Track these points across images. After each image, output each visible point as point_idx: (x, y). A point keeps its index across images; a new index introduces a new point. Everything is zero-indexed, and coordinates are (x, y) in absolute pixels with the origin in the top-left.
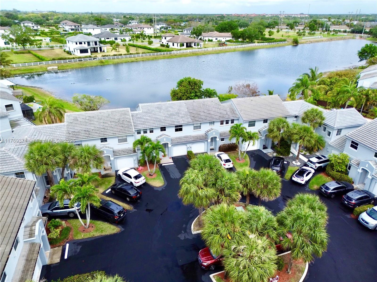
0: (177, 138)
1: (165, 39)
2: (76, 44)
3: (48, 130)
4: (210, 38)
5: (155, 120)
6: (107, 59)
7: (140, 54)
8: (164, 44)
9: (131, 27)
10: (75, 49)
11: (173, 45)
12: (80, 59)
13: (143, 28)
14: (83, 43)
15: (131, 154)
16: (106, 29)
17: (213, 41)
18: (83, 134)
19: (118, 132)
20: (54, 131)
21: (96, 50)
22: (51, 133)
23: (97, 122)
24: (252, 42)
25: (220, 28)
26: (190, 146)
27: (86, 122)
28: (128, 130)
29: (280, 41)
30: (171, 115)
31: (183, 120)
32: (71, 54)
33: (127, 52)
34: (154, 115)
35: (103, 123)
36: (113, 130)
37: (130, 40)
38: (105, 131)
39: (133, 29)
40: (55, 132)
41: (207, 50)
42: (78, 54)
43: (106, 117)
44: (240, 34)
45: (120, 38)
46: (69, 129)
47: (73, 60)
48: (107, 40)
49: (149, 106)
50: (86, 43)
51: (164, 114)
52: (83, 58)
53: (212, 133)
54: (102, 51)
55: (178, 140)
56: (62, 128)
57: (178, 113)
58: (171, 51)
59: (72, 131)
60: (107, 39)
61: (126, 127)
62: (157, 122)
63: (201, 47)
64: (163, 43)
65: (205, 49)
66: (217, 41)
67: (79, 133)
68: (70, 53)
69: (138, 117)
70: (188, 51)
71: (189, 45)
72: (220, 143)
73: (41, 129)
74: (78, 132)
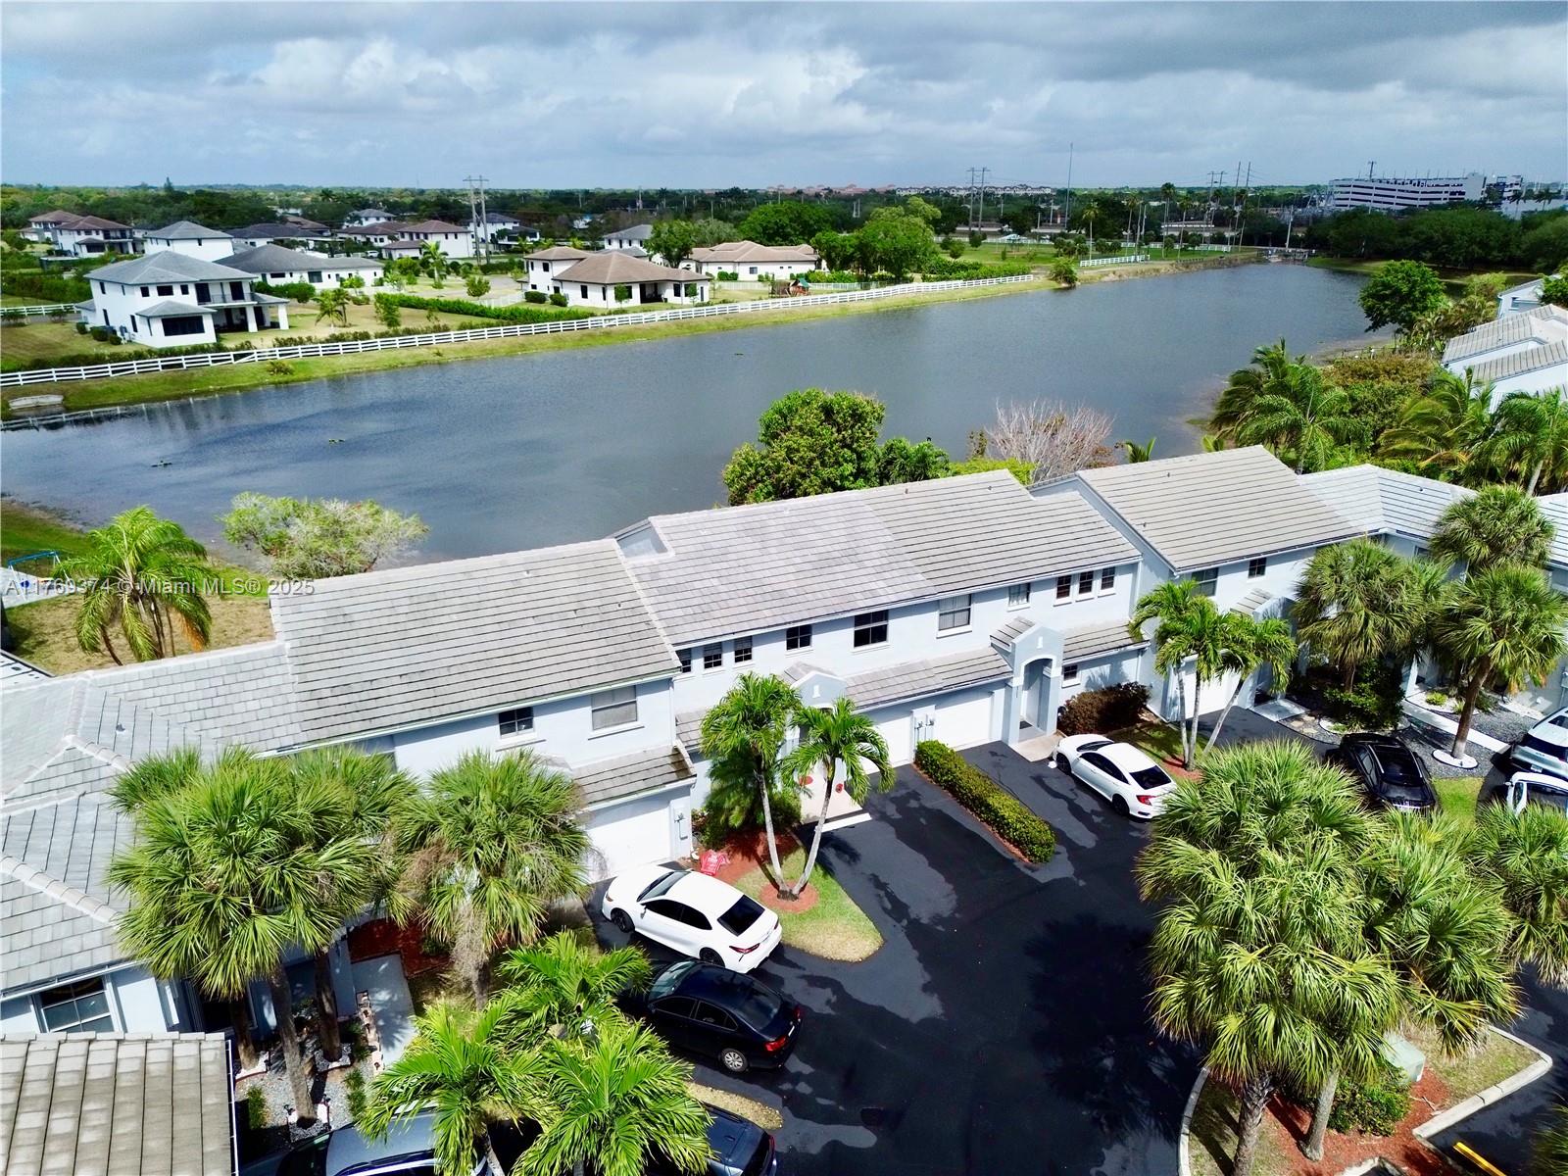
0: (863, 682)
1: (546, 268)
2: (145, 293)
3: (187, 687)
4: (728, 269)
5: (751, 592)
6: (300, 355)
7: (451, 333)
8: (541, 289)
9: (363, 235)
10: (137, 318)
11: (585, 295)
12: (171, 360)
13: (422, 237)
14: (177, 290)
15: (669, 787)
16: (253, 244)
17: (740, 278)
18: (401, 699)
19: (593, 670)
20: (222, 691)
21: (236, 321)
22: (208, 703)
23: (463, 625)
24: (899, 278)
25: (760, 229)
26: (931, 718)
27: (398, 627)
28: (642, 652)
29: (1006, 275)
30: (825, 564)
31: (891, 582)
32: (118, 342)
33: (389, 325)
34: (742, 570)
35: (496, 627)
36: (559, 659)
37: (380, 283)
38: (516, 668)
39: (372, 240)
40: (230, 699)
41: (733, 311)
42: (155, 337)
43: (502, 594)
44: (851, 246)
45: (333, 274)
46: (310, 677)
47: (134, 362)
48: (272, 282)
49: (699, 526)
50: (192, 290)
51: (789, 562)
52: (187, 352)
53: (1032, 640)
54: (268, 324)
55: (869, 687)
56: (267, 672)
57: (850, 552)
58: (586, 317)
59: (334, 682)
60: (273, 276)
61: (626, 638)
62: (768, 605)
63: (702, 299)
64: (534, 287)
65: (723, 305)
66: (755, 277)
67: (374, 694)
68: (111, 335)
69: (661, 583)
70: (657, 318)
71: (651, 294)
72: (1064, 692)
73: (141, 685)
74: (368, 686)
